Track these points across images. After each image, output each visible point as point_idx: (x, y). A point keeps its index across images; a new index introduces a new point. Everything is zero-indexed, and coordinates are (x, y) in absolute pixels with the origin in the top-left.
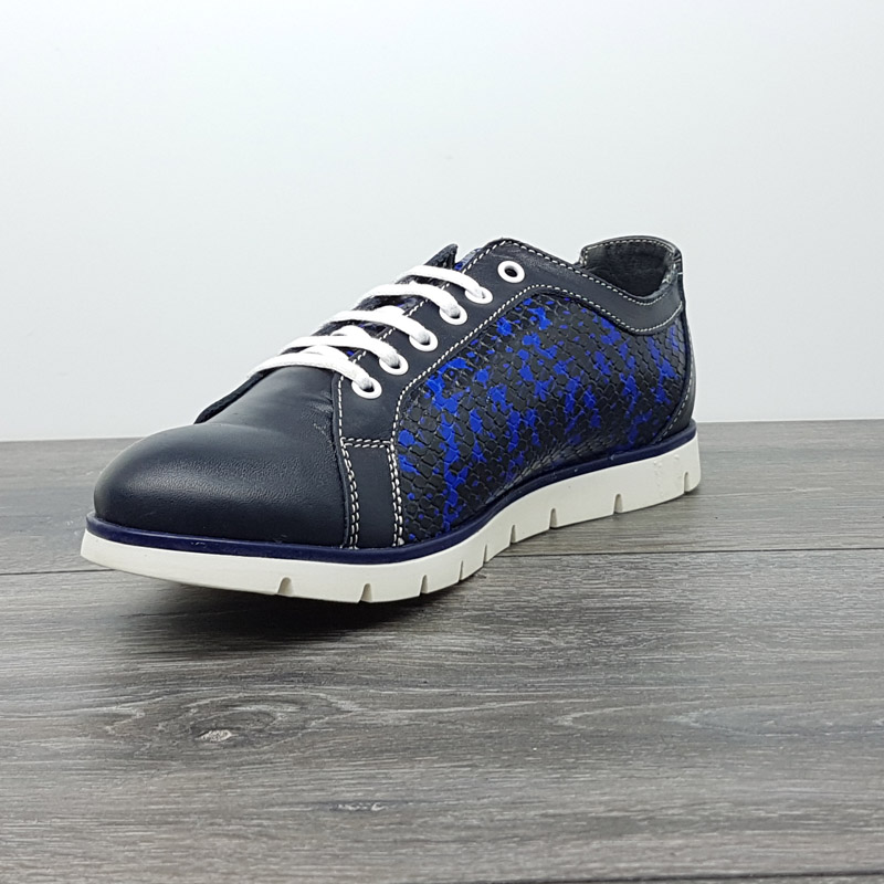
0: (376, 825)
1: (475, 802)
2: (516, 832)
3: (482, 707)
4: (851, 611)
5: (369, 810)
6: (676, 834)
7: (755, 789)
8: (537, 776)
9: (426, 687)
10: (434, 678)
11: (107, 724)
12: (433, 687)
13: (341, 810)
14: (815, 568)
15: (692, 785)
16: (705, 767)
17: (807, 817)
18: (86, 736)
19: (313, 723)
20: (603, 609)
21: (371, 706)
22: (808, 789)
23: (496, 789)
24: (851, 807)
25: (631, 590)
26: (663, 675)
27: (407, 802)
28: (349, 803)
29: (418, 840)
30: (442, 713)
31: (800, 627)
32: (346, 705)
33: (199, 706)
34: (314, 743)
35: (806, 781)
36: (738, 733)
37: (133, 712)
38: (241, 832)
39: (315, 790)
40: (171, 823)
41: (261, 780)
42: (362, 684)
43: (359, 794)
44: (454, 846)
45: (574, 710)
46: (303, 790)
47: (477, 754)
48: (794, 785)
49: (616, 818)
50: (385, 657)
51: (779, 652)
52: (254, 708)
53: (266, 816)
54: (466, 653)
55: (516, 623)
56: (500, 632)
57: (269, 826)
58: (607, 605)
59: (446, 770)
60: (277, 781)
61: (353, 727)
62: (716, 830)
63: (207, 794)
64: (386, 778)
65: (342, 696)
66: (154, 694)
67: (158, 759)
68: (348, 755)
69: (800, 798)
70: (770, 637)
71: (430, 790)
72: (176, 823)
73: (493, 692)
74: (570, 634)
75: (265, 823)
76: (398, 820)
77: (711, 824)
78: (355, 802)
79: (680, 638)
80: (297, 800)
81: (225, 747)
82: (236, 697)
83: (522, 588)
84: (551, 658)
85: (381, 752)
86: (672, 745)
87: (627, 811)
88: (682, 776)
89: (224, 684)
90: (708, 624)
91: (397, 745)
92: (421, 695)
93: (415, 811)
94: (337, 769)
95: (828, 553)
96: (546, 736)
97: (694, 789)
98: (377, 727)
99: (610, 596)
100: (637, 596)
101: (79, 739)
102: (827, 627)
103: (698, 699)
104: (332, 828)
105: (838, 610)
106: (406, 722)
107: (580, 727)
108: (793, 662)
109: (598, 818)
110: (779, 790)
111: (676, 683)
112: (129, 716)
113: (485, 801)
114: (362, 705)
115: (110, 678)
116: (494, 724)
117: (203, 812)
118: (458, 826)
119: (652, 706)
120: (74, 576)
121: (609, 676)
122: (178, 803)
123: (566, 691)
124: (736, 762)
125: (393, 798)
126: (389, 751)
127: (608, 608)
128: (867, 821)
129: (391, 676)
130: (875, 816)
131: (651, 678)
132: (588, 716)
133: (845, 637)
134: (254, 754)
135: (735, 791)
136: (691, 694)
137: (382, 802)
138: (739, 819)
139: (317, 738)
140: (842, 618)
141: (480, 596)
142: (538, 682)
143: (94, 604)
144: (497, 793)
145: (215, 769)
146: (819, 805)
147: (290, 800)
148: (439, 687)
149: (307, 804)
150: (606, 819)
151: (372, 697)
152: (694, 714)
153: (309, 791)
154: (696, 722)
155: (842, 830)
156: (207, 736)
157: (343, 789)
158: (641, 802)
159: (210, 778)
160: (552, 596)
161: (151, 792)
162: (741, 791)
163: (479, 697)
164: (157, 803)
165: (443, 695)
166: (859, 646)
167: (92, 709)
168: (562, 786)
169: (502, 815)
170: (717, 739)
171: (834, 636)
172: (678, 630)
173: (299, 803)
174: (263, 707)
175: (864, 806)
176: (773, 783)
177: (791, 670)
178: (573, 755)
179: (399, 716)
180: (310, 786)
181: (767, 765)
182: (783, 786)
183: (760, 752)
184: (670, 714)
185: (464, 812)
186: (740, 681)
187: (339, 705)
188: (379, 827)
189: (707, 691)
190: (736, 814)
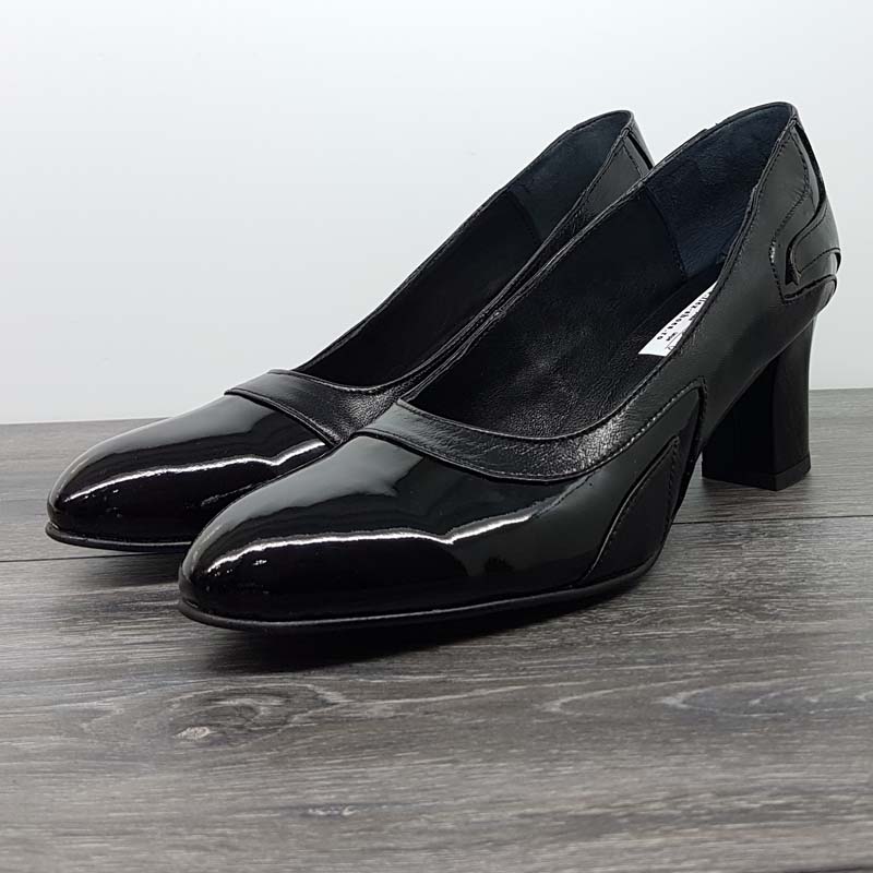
0: (346, 832)
1: (452, 803)
2: (490, 836)
3: (471, 694)
4: (835, 580)
5: (341, 814)
6: (657, 832)
7: (738, 776)
8: (520, 771)
9: (417, 674)
11: (84, 721)
12: (424, 673)
13: (310, 816)
14: (804, 537)
15: (675, 774)
16: (690, 754)
17: (788, 806)
18: (60, 734)
19: (296, 718)
21: (358, 697)
22: (791, 775)
23: (474, 786)
24: (834, 793)
26: (654, 653)
27: (380, 805)
28: (319, 807)
29: (389, 849)
30: (430, 703)
31: (788, 598)
32: (332, 696)
33: (181, 701)
34: (293, 740)
35: (789, 766)
36: (724, 714)
37: (114, 708)
38: (202, 843)
39: (285, 793)
40: (129, 834)
41: (232, 783)
42: (351, 672)
43: (333, 797)
44: (424, 854)
45: (564, 694)
46: (275, 794)
47: (461, 748)
48: (777, 771)
49: (597, 816)
51: (768, 625)
52: (238, 702)
53: (230, 824)
57: (232, 836)
59: (426, 767)
60: (249, 783)
61: (336, 721)
62: (698, 824)
63: (174, 799)
64: (362, 778)
65: (331, 686)
66: (139, 687)
67: (130, 760)
68: (326, 753)
69: (782, 785)
70: (758, 608)
71: (406, 791)
72: (135, 833)
75: (229, 831)
76: (368, 826)
77: (691, 819)
78: (326, 807)
79: (674, 613)
80: (265, 805)
81: (201, 746)
82: (221, 690)
84: (546, 638)
85: (362, 748)
86: (658, 731)
87: (610, 807)
88: (666, 765)
89: (211, 676)
90: (701, 597)
91: (379, 740)
92: (410, 683)
93: (387, 815)
94: (313, 768)
96: (532, 725)
97: (676, 780)
98: (360, 720)
101: (52, 738)
102: (813, 597)
103: (689, 677)
104: (298, 836)
105: (824, 579)
106: (392, 714)
107: (568, 713)
108: (780, 635)
109: (576, 817)
110: (762, 776)
111: (666, 661)
112: (106, 712)
113: (463, 801)
114: (349, 696)
115: (97, 671)
116: (481, 713)
117: (164, 820)
118: (431, 831)
121: (601, 656)
122: (141, 810)
123: (558, 674)
124: (721, 747)
125: (368, 801)
126: (369, 747)
128: (849, 809)
129: (383, 663)
130: (858, 802)
131: (642, 657)
132: (577, 701)
133: (830, 607)
134: (229, 753)
135: (718, 780)
136: (681, 672)
137: (356, 805)
138: (721, 812)
139: (297, 735)
140: (828, 587)
142: (531, 665)
144: (475, 792)
145: (186, 770)
146: (802, 792)
147: (259, 805)
148: (429, 674)
149: (276, 809)
150: (584, 817)
151: (362, 687)
152: (683, 695)
153: (282, 793)
154: (684, 702)
155: (823, 819)
156: (184, 733)
157: (316, 791)
158: (621, 797)
159: (180, 780)
161: (115, 798)
162: (724, 780)
163: (468, 684)
164: (120, 810)
165: (433, 683)
166: (842, 616)
167: (73, 705)
168: (543, 781)
169: (478, 816)
170: (703, 722)
171: (820, 607)
172: (672, 604)
173: (267, 809)
174: (247, 701)
175: (847, 792)
176: (757, 770)
177: (778, 643)
178: (558, 745)
179: (385, 707)
180: (282, 789)
181: (752, 749)
182: (765, 772)
183: (745, 734)
184: (659, 695)
185: (440, 814)
186: (729, 657)
187: (325, 697)
188: (349, 834)
189: (696, 669)
190: (718, 806)
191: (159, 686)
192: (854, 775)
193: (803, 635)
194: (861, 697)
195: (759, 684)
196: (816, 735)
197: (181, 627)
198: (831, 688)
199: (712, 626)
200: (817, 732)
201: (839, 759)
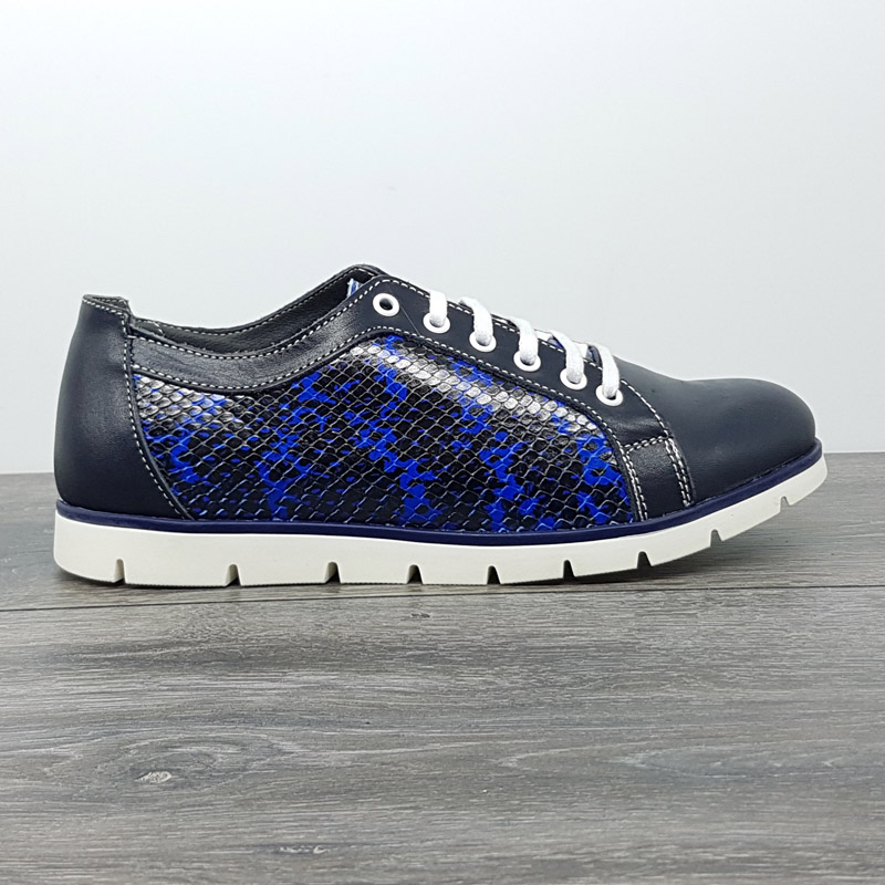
0: (319, 868)
1: (418, 844)
2: (460, 875)
3: (426, 748)
4: (800, 651)
5: (312, 852)
6: (622, 877)
7: (703, 831)
8: (481, 819)
9: (370, 728)
10: (377, 718)
11: (45, 765)
12: (376, 727)
13: (282, 853)
14: (764, 607)
15: (638, 827)
16: (652, 809)
17: (754, 860)
18: (24, 777)
19: (255, 764)
20: (548, 648)
21: (313, 747)
22: (756, 832)
23: (440, 831)
24: (799, 849)
25: (576, 629)
26: (608, 715)
27: (349, 845)
28: (290, 845)
30: (385, 754)
31: (749, 667)
33: (138, 748)
34: (255, 785)
35: (754, 823)
36: (684, 774)
37: (72, 753)
38: (182, 876)
39: (255, 833)
40: (109, 867)
41: (201, 822)
42: (304, 725)
43: (302, 836)
45: (519, 751)
46: (245, 833)
47: (421, 795)
48: (742, 827)
49: (563, 861)
50: (327, 697)
51: (728, 692)
52: (194, 749)
53: (207, 859)
54: (410, 693)
55: (460, 663)
56: (444, 671)
57: (209, 869)
58: (553, 644)
59: (389, 813)
60: (218, 823)
61: (295, 768)
62: (663, 872)
63: (147, 837)
64: (327, 820)
65: (283, 736)
66: (94, 735)
67: (98, 801)
68: (289, 797)
69: (748, 840)
70: (717, 676)
71: (372, 833)
72: (115, 866)
73: (436, 733)
74: (515, 674)
75: (206, 866)
76: (339, 863)
77: (659, 867)
78: (297, 845)
79: (627, 679)
80: (239, 843)
81: (165, 789)
82: (176, 738)
83: (466, 627)
84: (496, 698)
85: (324, 794)
86: (618, 787)
87: (572, 854)
88: (627, 818)
89: (164, 725)
90: (655, 664)
91: (339, 786)
92: (363, 737)
93: (357, 854)
94: (279, 811)
95: (775, 592)
96: (491, 778)
97: (641, 832)
98: (319, 769)
99: (555, 635)
100: (583, 635)
101: (16, 780)
102: (775, 667)
103: (643, 740)
104: (273, 871)
105: (786, 649)
106: (349, 763)
107: (525, 768)
108: (741, 702)
109: (542, 861)
110: (726, 832)
111: (622, 724)
112: (67, 757)
113: (429, 843)
114: (303, 746)
115: (48, 719)
116: (437, 766)
117: (141, 855)
118: (401, 870)
119: (598, 747)
120: (12, 615)
121: (555, 716)
122: (117, 846)
123: (511, 732)
124: (683, 804)
125: (336, 841)
126: (332, 793)
127: (553, 647)
128: (816, 864)
129: (333, 717)
130: (823, 859)
131: (597, 719)
132: (533, 757)
133: (794, 676)
134: (195, 795)
135: (682, 834)
136: (637, 734)
137: (324, 845)
138: (686, 862)
139: (258, 780)
140: (792, 657)
141: (423, 635)
142: (483, 723)
143: (31, 644)
144: (440, 836)
145: (154, 811)
146: (767, 848)
147: (231, 843)
148: (381, 728)
150: (550, 861)
151: (315, 738)
152: (641, 755)
153: (251, 833)
154: (643, 763)
155: (791, 873)
156: (146, 777)
157: (284, 831)
158: (586, 845)
159: (150, 820)
160: (496, 635)
161: (90, 835)
162: (689, 834)
163: (423, 738)
164: (95, 846)
165: (387, 736)
166: (806, 686)
167: (30, 751)
168: (507, 828)
169: (446, 857)
170: (664, 781)
171: (782, 676)
172: (624, 669)
173: (239, 846)
174: (204, 748)
175: (812, 849)
176: (721, 826)
177: (739, 710)
178: (518, 797)
179: (342, 757)
180: (251, 829)
181: (714, 807)
182: (730, 828)
183: (707, 793)
184: (617, 755)
185: (408, 854)
186: (687, 721)
187: (280, 747)
188: (321, 870)
189: (654, 731)
190: (683, 857)
191: (113, 734)
192: (821, 834)
193: (765, 703)
194: (828, 763)
195: (721, 748)
196: (780, 797)
197: (124, 678)
198: (796, 753)
199: (667, 692)
200: (781, 794)
201: (805, 819)
